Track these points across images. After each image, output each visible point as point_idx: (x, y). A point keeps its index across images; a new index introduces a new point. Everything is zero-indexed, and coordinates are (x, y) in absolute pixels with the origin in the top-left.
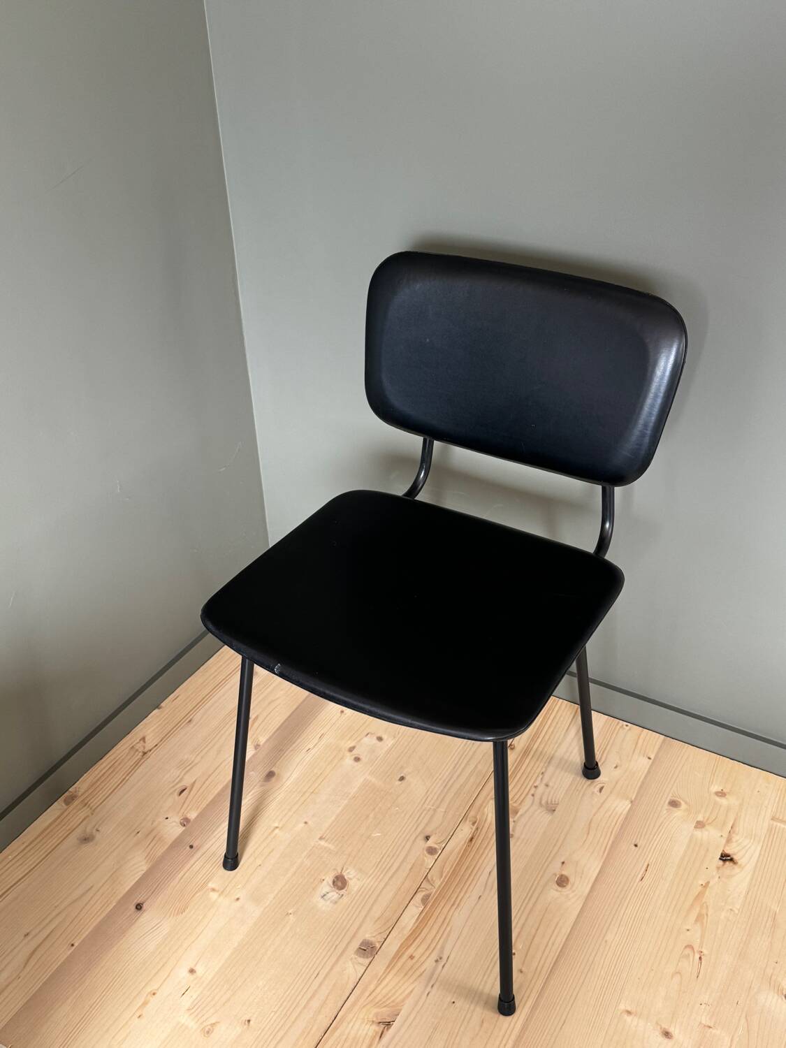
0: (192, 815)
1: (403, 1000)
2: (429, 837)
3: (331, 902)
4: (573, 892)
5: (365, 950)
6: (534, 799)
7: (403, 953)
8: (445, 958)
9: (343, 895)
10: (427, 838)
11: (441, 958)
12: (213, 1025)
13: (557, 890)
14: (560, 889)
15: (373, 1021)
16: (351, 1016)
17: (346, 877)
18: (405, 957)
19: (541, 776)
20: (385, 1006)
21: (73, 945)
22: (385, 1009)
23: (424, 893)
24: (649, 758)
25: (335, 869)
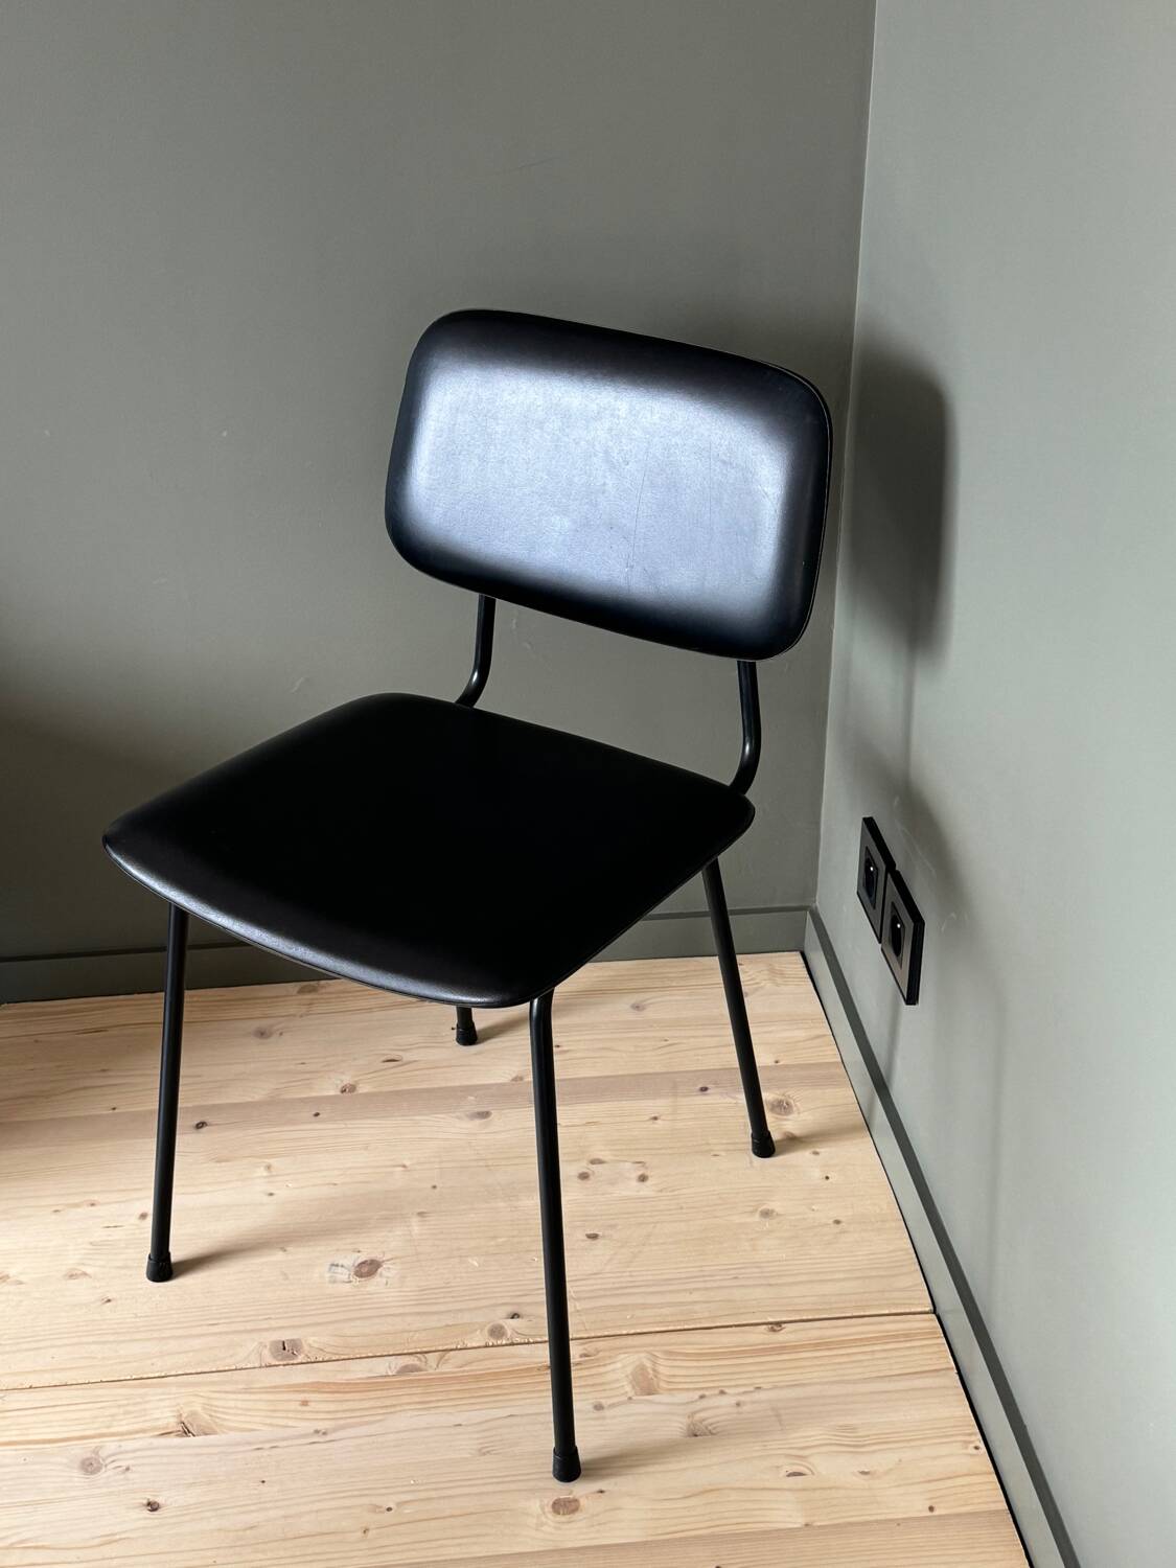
0: (363, 1089)
1: (232, 1429)
2: (519, 1317)
3: (331, 1277)
4: (556, 1528)
5: (284, 1349)
6: (696, 1401)
7: (304, 1392)
8: (328, 1438)
9: (350, 1282)
10: (514, 1316)
11: (324, 1434)
12: (85, 1274)
13: (542, 1508)
14: (548, 1509)
15: (181, 1415)
16: (174, 1390)
17: (379, 1270)
18: (302, 1397)
19: (751, 1389)
20: (211, 1416)
21: (114, 1109)
22: (208, 1417)
23: (418, 1363)
24: (931, 1509)
25: (384, 1253)
